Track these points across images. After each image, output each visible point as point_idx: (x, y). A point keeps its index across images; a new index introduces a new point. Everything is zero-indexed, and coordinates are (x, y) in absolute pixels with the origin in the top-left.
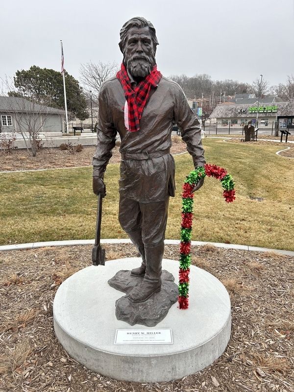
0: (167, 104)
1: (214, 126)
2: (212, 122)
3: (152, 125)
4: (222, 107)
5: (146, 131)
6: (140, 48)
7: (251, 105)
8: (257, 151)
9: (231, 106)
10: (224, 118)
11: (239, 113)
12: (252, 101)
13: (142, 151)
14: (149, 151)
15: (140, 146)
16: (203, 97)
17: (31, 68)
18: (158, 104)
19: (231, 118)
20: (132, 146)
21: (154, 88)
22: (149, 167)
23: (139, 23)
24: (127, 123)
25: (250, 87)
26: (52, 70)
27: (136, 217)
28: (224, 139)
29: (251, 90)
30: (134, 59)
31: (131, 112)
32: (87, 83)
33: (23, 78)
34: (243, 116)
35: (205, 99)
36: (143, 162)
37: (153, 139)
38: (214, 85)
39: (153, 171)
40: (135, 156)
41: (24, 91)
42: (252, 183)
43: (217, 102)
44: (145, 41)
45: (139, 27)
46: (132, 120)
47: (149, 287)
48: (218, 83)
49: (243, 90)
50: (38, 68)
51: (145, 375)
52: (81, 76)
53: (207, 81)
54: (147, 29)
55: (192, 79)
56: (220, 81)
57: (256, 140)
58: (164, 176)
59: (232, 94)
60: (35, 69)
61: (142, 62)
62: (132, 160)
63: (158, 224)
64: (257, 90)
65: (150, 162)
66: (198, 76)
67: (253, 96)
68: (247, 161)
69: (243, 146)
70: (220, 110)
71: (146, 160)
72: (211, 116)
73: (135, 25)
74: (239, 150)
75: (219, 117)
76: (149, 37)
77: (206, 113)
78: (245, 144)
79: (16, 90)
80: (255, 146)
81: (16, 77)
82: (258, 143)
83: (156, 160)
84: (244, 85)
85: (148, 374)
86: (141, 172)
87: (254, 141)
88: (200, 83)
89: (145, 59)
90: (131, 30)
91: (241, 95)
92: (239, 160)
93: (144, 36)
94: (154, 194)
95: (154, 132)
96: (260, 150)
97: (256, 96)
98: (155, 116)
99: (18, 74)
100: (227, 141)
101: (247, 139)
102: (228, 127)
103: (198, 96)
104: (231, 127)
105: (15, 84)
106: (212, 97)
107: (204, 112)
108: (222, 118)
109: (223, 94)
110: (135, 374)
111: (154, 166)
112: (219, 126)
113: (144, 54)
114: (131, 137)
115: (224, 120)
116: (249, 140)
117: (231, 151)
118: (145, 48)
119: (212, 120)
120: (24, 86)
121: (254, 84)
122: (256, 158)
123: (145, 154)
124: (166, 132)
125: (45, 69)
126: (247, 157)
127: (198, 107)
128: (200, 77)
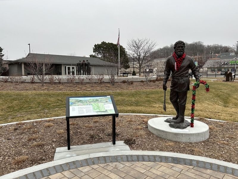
0: (188, 63)
1: (206, 73)
2: (204, 70)
3: (183, 69)
4: (211, 61)
5: (181, 71)
6: (181, 49)
7: (231, 60)
8: (233, 87)
9: (218, 61)
10: (212, 68)
11: (223, 65)
12: (232, 57)
13: (180, 76)
14: (182, 76)
15: (179, 75)
16: (198, 55)
17: (102, 43)
18: (185, 63)
19: (217, 68)
20: (177, 75)
21: (184, 59)
22: (182, 81)
23: (181, 42)
24: (176, 68)
25: (231, 48)
26: (112, 43)
27: (176, 97)
28: (212, 80)
29: (231, 50)
30: (179, 51)
31: (177, 65)
32: (130, 49)
33: (97, 48)
34: (226, 66)
35: (199, 56)
36: (180, 80)
37: (183, 73)
38: (205, 47)
39: (183, 82)
40: (177, 78)
41: (97, 54)
42: (227, 101)
43: (208, 58)
44: (182, 47)
45: (181, 43)
46: (177, 67)
47: (180, 120)
48: (208, 46)
49: (226, 50)
50: (105, 43)
51: (181, 139)
52: (127, 46)
53: (201, 45)
54: (183, 44)
55: (191, 45)
56: (209, 45)
57: (234, 81)
58: (186, 84)
59: (218, 53)
60: (103, 43)
61: (181, 52)
62: (176, 79)
63: (184, 99)
64: (236, 50)
65: (182, 80)
66: (195, 42)
67: (233, 54)
68: (225, 91)
69: (224, 84)
70: (209, 63)
71: (181, 79)
72: (204, 67)
73: (180, 43)
74: (221, 86)
75: (209, 67)
76: (183, 46)
77: (200, 65)
78: (226, 83)
79: (94, 54)
80: (232, 84)
81: (94, 47)
82: (235, 82)
83: (184, 79)
84: (226, 47)
85: (182, 139)
86: (179, 82)
87: (232, 81)
88: (196, 47)
89: (182, 51)
90: (178, 44)
91: (225, 53)
92: (220, 90)
93: (182, 46)
94: (183, 89)
95: (184, 71)
96: (235, 86)
97: (235, 54)
98: (184, 66)
99: (95, 46)
100: (214, 81)
101: (227, 80)
102: (215, 73)
103: (195, 54)
104: (217, 73)
105: (94, 51)
106: (204, 55)
107: (198, 64)
108: (211, 68)
109: (212, 53)
110: (178, 139)
111: (183, 80)
112: (209, 73)
113: (182, 50)
114: (177, 72)
115: (213, 69)
116: (229, 81)
117: (216, 86)
118: (182, 48)
119: (205, 69)
120: (98, 52)
121: (234, 47)
122: (231, 90)
123: (181, 77)
124: (187, 71)
125: (109, 43)
126: (225, 89)
127: (195, 61)
128: (196, 43)
